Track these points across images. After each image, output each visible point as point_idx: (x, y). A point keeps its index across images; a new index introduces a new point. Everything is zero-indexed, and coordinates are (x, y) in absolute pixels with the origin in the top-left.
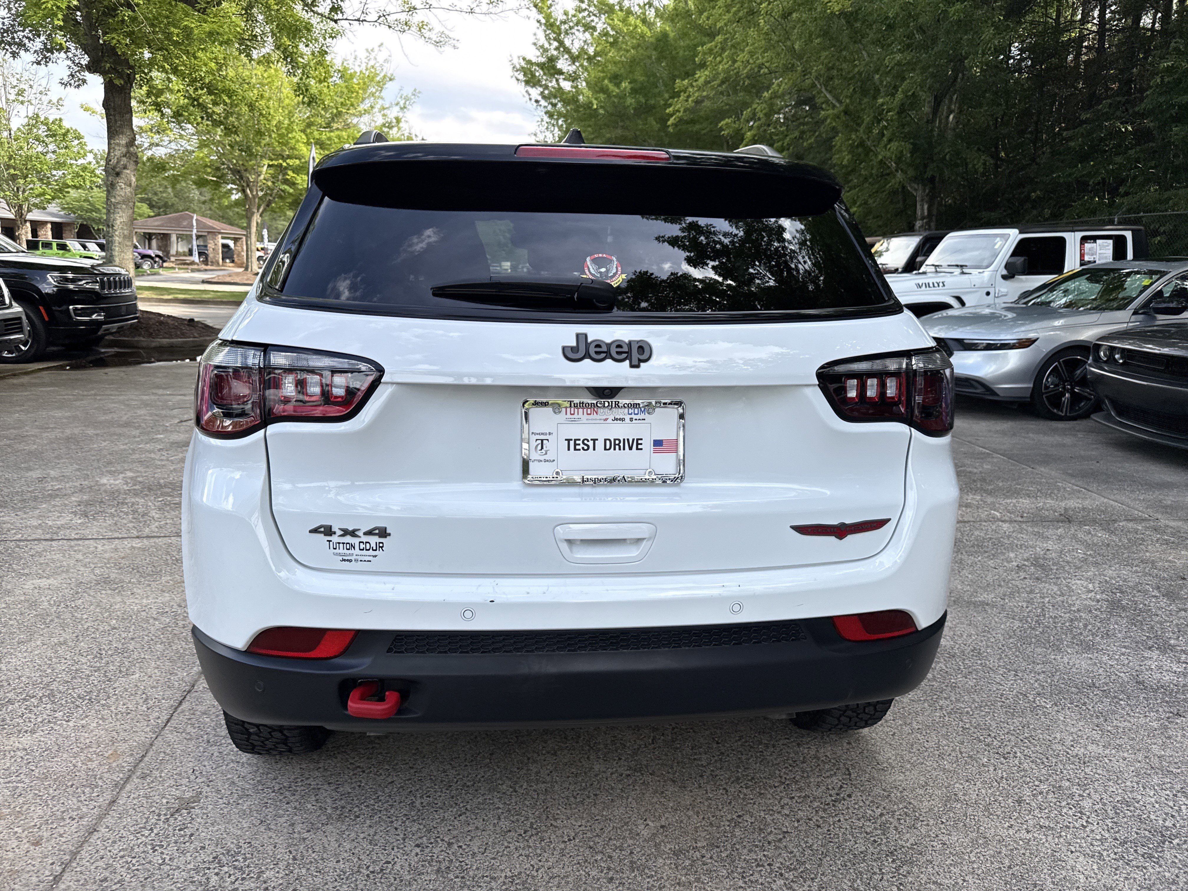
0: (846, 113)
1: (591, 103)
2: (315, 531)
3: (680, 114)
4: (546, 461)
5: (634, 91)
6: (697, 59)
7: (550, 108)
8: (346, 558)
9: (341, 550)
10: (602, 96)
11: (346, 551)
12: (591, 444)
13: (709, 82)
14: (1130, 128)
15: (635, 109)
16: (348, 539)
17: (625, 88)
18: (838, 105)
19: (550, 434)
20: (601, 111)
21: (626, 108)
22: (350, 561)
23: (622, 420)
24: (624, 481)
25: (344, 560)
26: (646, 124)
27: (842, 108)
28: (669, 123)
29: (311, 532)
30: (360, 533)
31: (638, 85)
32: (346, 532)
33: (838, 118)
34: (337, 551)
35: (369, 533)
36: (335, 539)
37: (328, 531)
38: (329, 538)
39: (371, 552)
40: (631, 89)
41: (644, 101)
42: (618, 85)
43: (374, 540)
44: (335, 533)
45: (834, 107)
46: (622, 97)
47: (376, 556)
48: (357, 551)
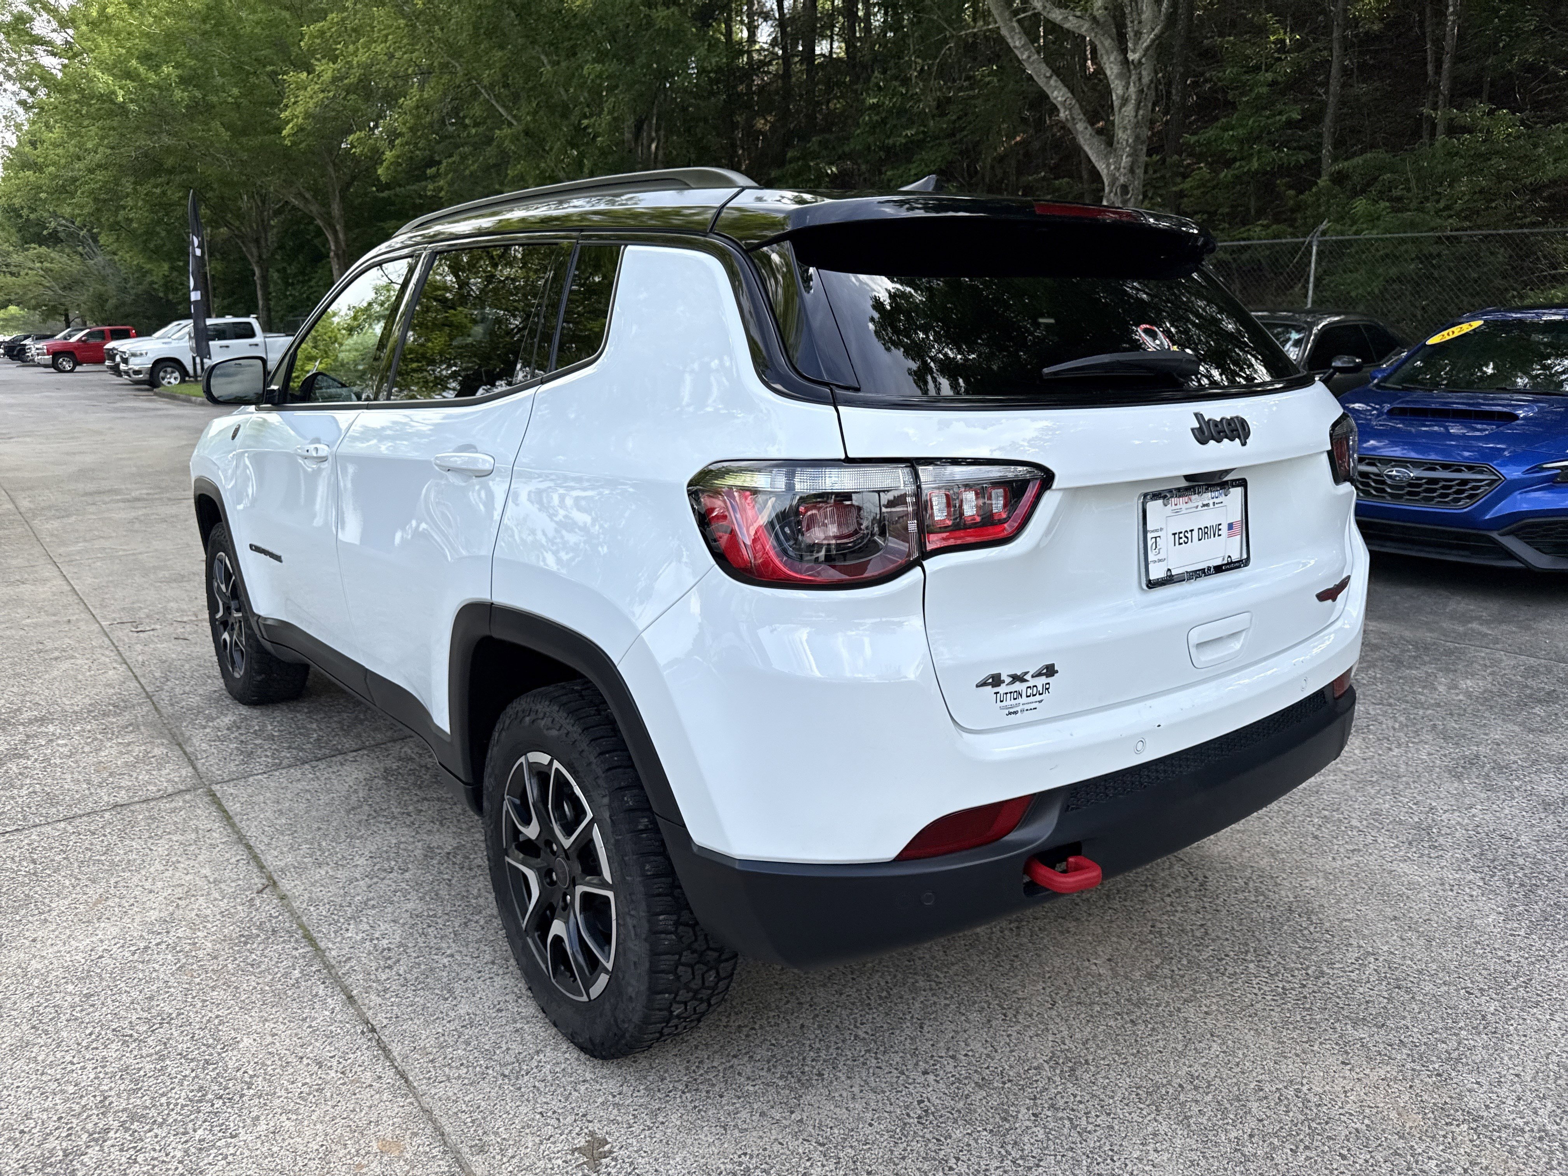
0: (527, 133)
1: (114, 93)
2: (983, 684)
3: (300, 120)
4: (1160, 561)
5: (183, 81)
6: (302, 44)
7: (24, 95)
8: (1012, 710)
9: (1009, 702)
10: (130, 84)
11: (1013, 702)
12: (1189, 535)
13: (341, 79)
14: (834, 169)
15: (187, 107)
16: (1018, 686)
17: (169, 75)
18: (515, 123)
19: (1161, 529)
20: (132, 107)
21: (173, 105)
22: (1016, 713)
23: (1207, 505)
24: (1219, 569)
25: (1010, 713)
26: (209, 130)
27: (520, 128)
28: (284, 133)
29: (977, 686)
30: (1027, 677)
31: (186, 73)
32: (1016, 678)
33: (518, 140)
34: (1004, 703)
35: (1039, 674)
36: (1002, 689)
37: (996, 680)
38: (996, 689)
39: (1038, 698)
40: (180, 77)
41: (200, 96)
42: (156, 68)
43: (1041, 681)
44: (1003, 682)
45: (510, 124)
46: (163, 87)
47: (1040, 702)
48: (1024, 699)
